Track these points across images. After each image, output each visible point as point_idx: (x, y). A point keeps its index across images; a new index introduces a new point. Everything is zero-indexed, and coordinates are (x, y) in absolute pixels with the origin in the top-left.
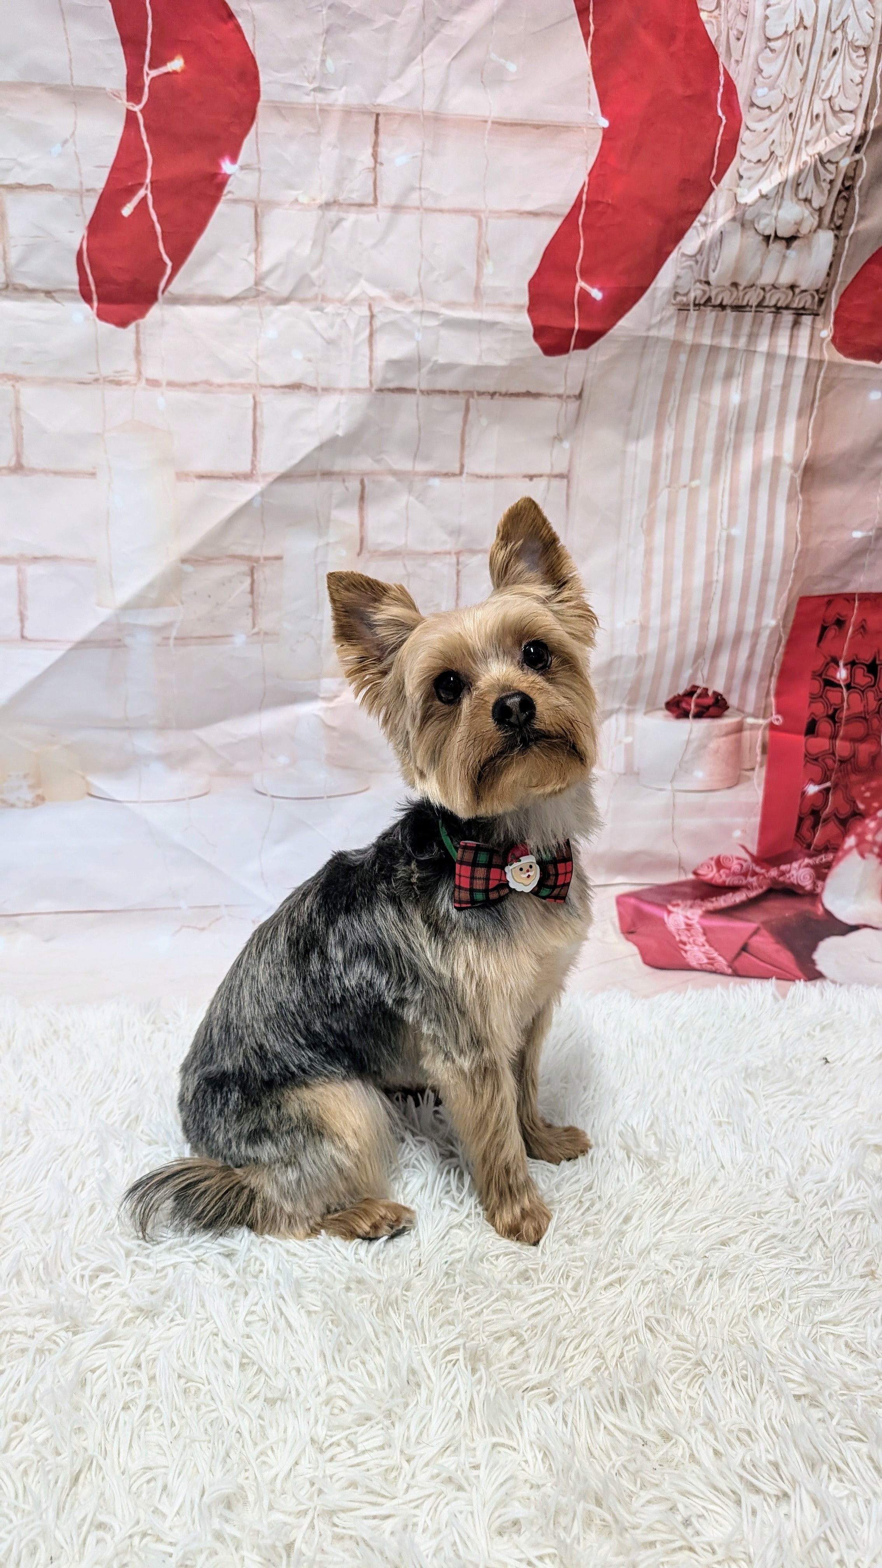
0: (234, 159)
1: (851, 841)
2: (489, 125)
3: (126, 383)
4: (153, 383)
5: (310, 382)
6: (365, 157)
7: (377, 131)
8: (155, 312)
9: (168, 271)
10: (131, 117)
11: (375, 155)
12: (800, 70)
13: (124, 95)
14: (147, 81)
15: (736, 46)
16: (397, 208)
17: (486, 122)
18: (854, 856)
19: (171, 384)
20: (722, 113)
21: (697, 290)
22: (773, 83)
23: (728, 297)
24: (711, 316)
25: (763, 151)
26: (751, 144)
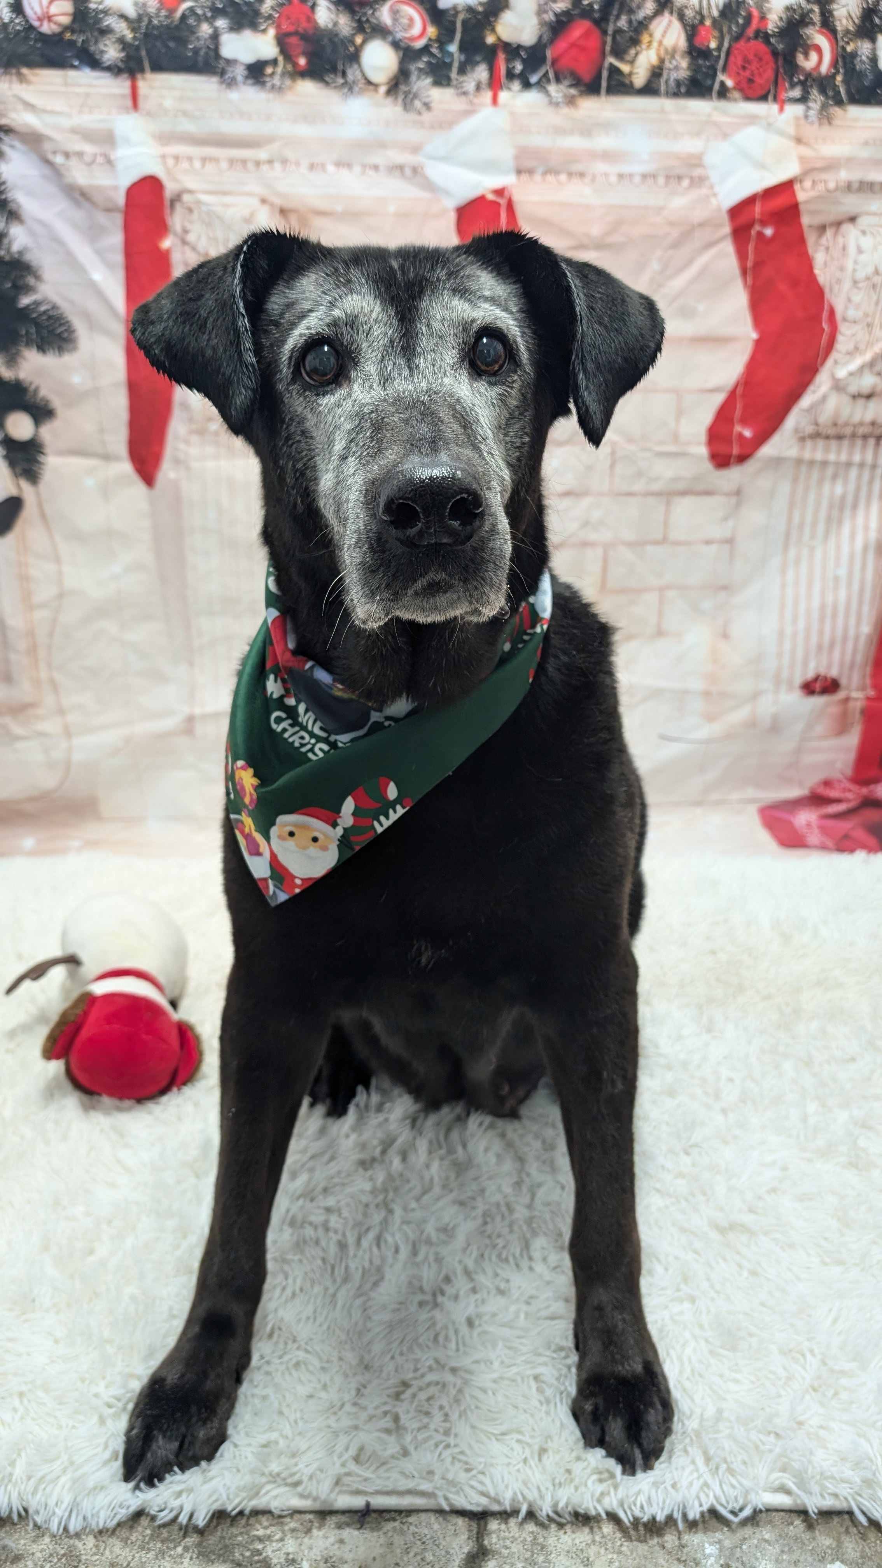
12: (875, 298)
15: (836, 288)
20: (825, 326)
21: (810, 429)
22: (858, 307)
23: (831, 431)
24: (821, 443)
25: (851, 346)
26: (843, 343)
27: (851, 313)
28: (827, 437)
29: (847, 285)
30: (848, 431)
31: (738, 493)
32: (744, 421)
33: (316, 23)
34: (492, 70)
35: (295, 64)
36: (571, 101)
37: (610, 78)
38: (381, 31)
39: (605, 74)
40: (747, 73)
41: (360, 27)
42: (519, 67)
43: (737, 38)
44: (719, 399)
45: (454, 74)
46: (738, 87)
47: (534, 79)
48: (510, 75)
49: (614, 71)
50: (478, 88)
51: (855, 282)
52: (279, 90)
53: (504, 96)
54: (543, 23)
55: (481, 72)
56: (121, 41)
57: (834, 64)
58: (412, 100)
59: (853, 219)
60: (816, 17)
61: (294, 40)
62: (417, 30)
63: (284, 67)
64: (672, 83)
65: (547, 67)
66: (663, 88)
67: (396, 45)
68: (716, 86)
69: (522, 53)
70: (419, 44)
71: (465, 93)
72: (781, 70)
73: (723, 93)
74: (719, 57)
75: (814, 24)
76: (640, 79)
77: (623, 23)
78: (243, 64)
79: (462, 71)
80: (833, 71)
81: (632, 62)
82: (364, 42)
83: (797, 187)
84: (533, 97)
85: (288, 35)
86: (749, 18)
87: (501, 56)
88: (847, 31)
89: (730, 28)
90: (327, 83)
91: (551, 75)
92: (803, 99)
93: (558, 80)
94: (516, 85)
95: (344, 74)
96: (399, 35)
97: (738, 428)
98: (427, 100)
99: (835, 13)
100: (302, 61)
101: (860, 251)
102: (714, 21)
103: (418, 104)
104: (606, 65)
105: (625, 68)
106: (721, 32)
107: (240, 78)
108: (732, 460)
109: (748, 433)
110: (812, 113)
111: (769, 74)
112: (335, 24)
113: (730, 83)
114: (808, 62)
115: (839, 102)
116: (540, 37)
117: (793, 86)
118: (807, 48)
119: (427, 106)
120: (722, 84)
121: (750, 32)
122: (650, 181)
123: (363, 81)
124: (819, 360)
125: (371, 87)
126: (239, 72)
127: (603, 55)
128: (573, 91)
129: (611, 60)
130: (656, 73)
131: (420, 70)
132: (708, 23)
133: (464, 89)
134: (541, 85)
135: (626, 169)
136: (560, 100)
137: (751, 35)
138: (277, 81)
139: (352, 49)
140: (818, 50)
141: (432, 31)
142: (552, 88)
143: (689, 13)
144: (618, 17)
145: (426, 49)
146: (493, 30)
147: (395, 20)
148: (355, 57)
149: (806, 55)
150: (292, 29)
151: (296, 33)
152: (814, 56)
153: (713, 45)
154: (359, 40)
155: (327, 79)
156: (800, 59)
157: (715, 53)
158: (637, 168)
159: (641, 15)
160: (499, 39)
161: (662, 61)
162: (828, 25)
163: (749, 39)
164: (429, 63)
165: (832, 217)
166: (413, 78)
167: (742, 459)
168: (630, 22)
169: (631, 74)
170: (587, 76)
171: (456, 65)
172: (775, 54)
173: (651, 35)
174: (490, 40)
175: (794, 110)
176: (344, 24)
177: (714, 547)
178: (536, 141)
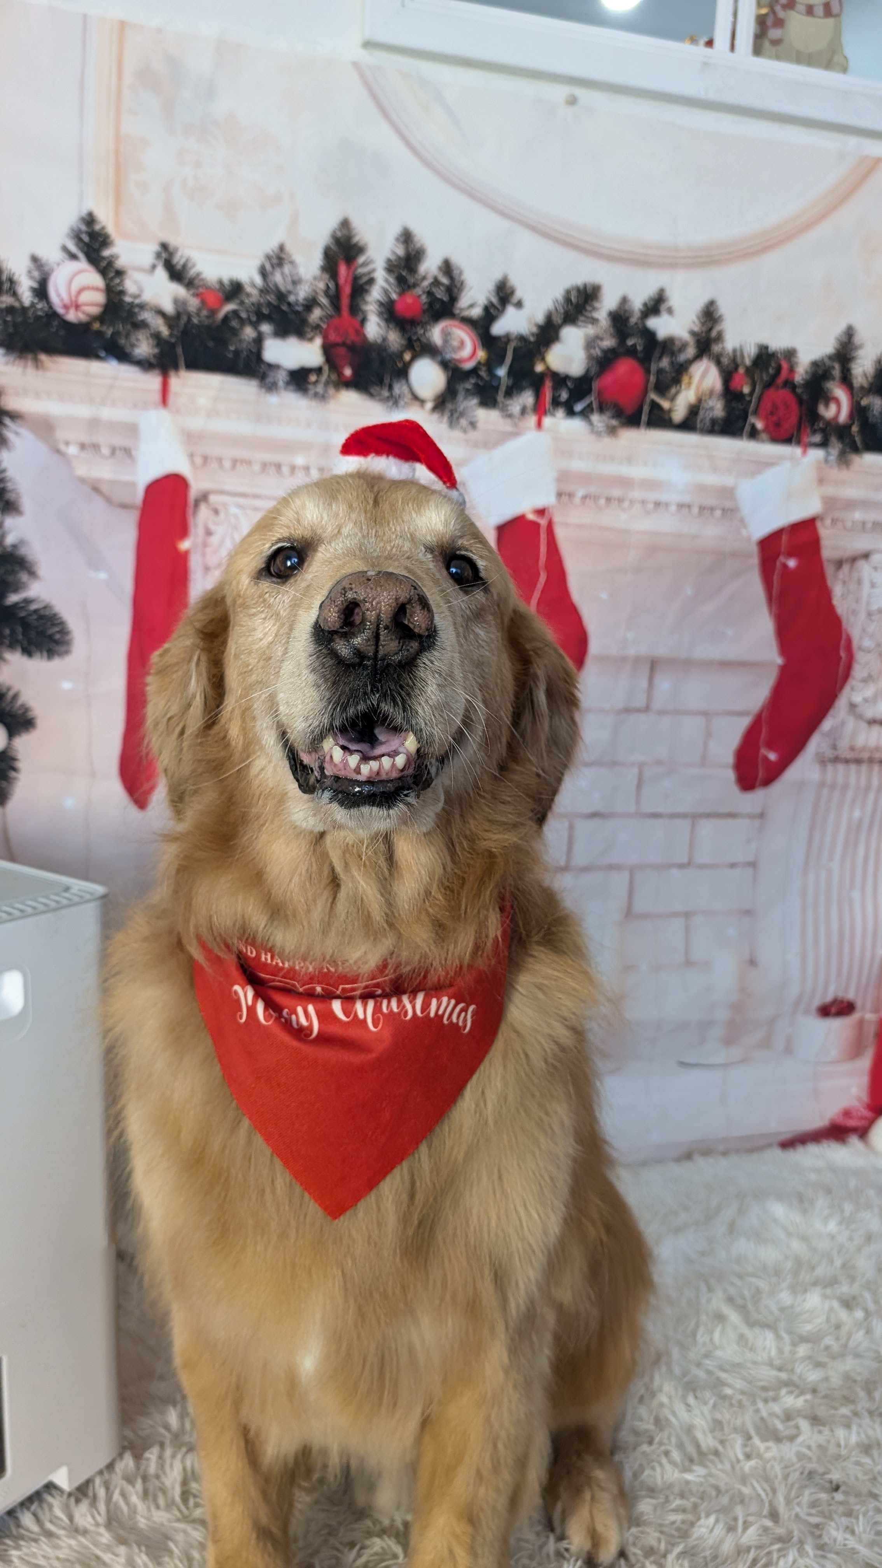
5: (601, 811)
6: (644, 683)
7: (652, 671)
11: (650, 684)
16: (660, 712)
20: (843, 654)
21: (829, 753)
22: (872, 636)
23: (849, 755)
24: (841, 767)
25: (864, 674)
26: (858, 671)
27: (867, 643)
28: (847, 761)
29: (862, 616)
30: (865, 755)
31: (762, 816)
32: (770, 746)
33: (364, 336)
34: (538, 395)
35: (340, 374)
36: (612, 431)
37: (650, 412)
38: (430, 350)
39: (646, 409)
40: (775, 418)
41: (410, 345)
42: (564, 395)
43: (768, 385)
44: (745, 722)
45: (500, 397)
46: (767, 429)
47: (578, 407)
48: (556, 403)
49: (655, 406)
50: (523, 411)
51: (869, 614)
52: (322, 398)
53: (547, 421)
54: (590, 357)
55: (527, 398)
56: (156, 336)
57: (851, 415)
58: (458, 418)
59: (866, 556)
60: (837, 372)
61: (342, 351)
62: (467, 352)
63: (329, 376)
64: (707, 421)
65: (592, 398)
66: (698, 425)
67: (445, 365)
68: (747, 428)
69: (569, 384)
70: (468, 366)
71: (510, 416)
72: (804, 418)
73: (753, 434)
74: (750, 401)
75: (833, 379)
76: (679, 413)
77: (665, 363)
78: (285, 369)
79: (509, 393)
80: (850, 422)
81: (673, 399)
82: (413, 359)
83: (818, 524)
84: (576, 424)
85: (335, 345)
86: (779, 369)
87: (548, 385)
88: (862, 388)
89: (762, 377)
90: (372, 395)
91: (595, 406)
92: (824, 444)
93: (601, 410)
94: (560, 413)
95: (390, 388)
96: (448, 356)
97: (763, 751)
98: (473, 420)
99: (853, 371)
100: (348, 372)
101: (873, 585)
102: (747, 369)
103: (463, 422)
104: (648, 400)
105: (666, 405)
106: (753, 379)
107: (281, 383)
108: (758, 783)
109: (772, 756)
110: (832, 458)
111: (794, 420)
112: (385, 339)
113: (760, 425)
114: (828, 412)
115: (856, 450)
116: (588, 371)
117: (814, 432)
118: (828, 399)
119: (473, 425)
120: (753, 427)
121: (780, 380)
122: (685, 511)
123: (410, 396)
124: (838, 686)
125: (418, 403)
126: (281, 377)
127: (646, 392)
128: (614, 422)
129: (653, 396)
130: (694, 411)
131: (467, 390)
132: (741, 370)
133: (509, 412)
134: (585, 414)
135: (663, 497)
136: (601, 429)
137: (780, 384)
138: (320, 389)
139: (400, 365)
140: (837, 402)
141: (481, 354)
142: (595, 418)
143: (725, 361)
144: (660, 358)
145: (474, 371)
146: (543, 359)
147: (446, 341)
148: (403, 373)
149: (827, 405)
150: (339, 340)
151: (344, 344)
152: (833, 408)
153: (746, 390)
154: (407, 357)
155: (372, 391)
156: (822, 410)
157: (748, 398)
158: (673, 498)
159: (682, 358)
160: (548, 368)
161: (700, 400)
162: (846, 379)
163: (778, 387)
164: (476, 385)
165: (848, 554)
166: (461, 397)
167: (768, 781)
168: (672, 363)
169: (670, 411)
170: (629, 410)
171: (503, 388)
172: (800, 401)
173: (690, 378)
174: (539, 368)
175: (816, 454)
176: (394, 339)
177: (738, 871)
178: (577, 465)
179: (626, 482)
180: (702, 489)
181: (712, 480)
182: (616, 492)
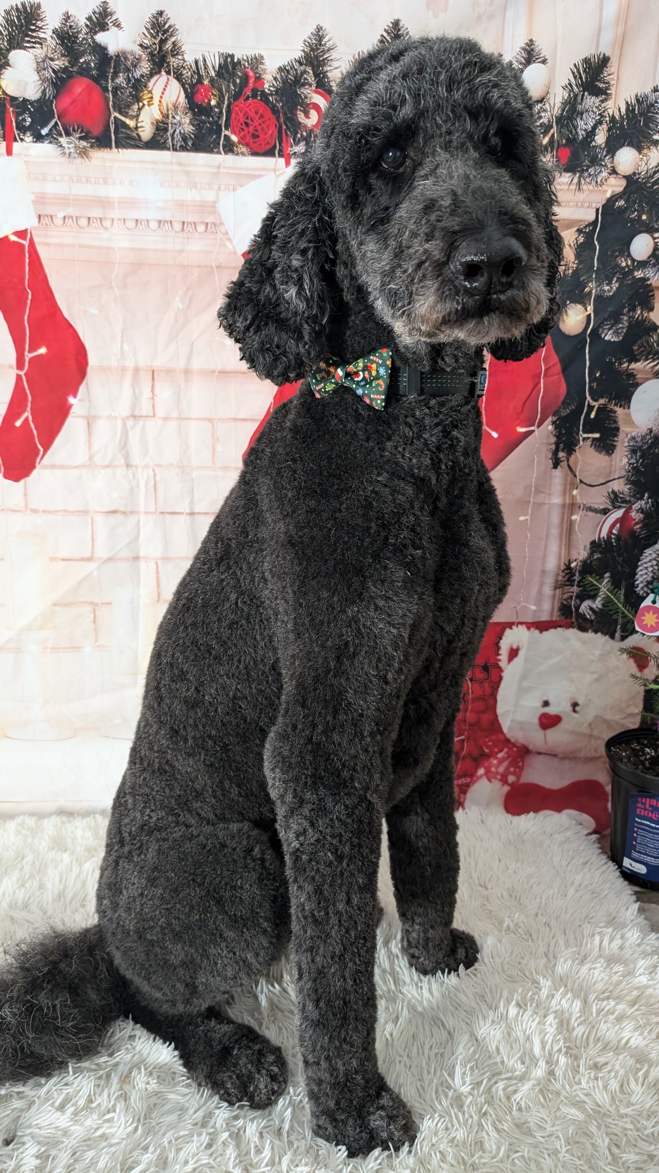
0: (75, 396)
1: (481, 771)
2: (216, 373)
3: (19, 511)
4: (35, 511)
5: (122, 509)
6: (147, 392)
7: (153, 379)
8: (35, 473)
9: (41, 453)
10: (19, 377)
11: (153, 392)
13: (15, 366)
14: (27, 359)
16: (166, 419)
17: (214, 372)
18: (484, 782)
19: (44, 511)
36: (83, 153)
37: (116, 132)
39: (112, 128)
40: (250, 129)
42: (28, 120)
43: (236, 96)
46: (242, 141)
47: (44, 132)
48: (22, 129)
49: (121, 125)
53: (17, 146)
54: (43, 80)
60: (310, 78)
64: (178, 137)
65: (56, 121)
66: (170, 142)
68: (222, 141)
69: (30, 108)
72: (284, 127)
73: (229, 148)
74: (221, 113)
75: (309, 84)
76: (146, 132)
77: (121, 79)
81: (136, 117)
84: (45, 148)
86: (245, 78)
87: (10, 111)
89: (228, 87)
91: (60, 128)
93: (68, 133)
94: (28, 138)
99: (329, 74)
102: (212, 81)
104: (112, 119)
105: (131, 123)
106: (220, 91)
111: (273, 131)
113: (234, 138)
114: (309, 120)
116: (44, 93)
117: (297, 142)
118: (306, 106)
120: (228, 141)
121: (249, 90)
122: (167, 226)
127: (108, 110)
128: (84, 143)
129: (116, 115)
130: (161, 127)
132: (206, 82)
134: (52, 137)
135: (141, 215)
136: (72, 151)
137: (249, 94)
140: (317, 108)
142: (63, 140)
143: (187, 74)
144: (115, 75)
149: (306, 113)
152: (312, 114)
153: (214, 102)
156: (301, 117)
157: (217, 110)
158: (153, 215)
159: (137, 74)
160: (5, 92)
161: (165, 116)
162: (322, 86)
163: (247, 97)
168: (128, 80)
169: (136, 128)
170: (96, 131)
172: (274, 111)
173: (150, 92)
178: (51, 188)
179: (104, 203)
180: (181, 205)
181: (191, 196)
182: (96, 213)
